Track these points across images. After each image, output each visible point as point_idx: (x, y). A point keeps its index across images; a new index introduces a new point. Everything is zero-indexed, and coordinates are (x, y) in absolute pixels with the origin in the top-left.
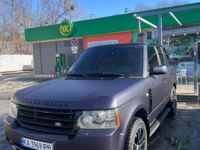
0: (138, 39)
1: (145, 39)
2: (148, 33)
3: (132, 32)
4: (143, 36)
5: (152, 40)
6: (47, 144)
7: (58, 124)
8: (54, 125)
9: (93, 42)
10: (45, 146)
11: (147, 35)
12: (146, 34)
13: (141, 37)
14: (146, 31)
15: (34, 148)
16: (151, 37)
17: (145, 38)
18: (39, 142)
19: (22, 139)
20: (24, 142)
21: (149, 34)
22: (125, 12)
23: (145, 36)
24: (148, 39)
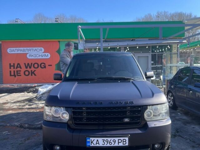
0: (65, 49)
1: (72, 50)
2: (75, 43)
3: (59, 41)
4: (70, 46)
5: (78, 50)
6: (122, 139)
7: (127, 120)
8: (122, 121)
9: (14, 49)
10: (120, 141)
11: (74, 46)
12: (73, 44)
13: (68, 47)
14: (73, 42)
15: (105, 145)
16: (78, 47)
17: (72, 48)
18: (113, 139)
19: (88, 140)
20: (92, 142)
21: (76, 45)
22: (56, 21)
23: (72, 46)
24: (75, 49)
